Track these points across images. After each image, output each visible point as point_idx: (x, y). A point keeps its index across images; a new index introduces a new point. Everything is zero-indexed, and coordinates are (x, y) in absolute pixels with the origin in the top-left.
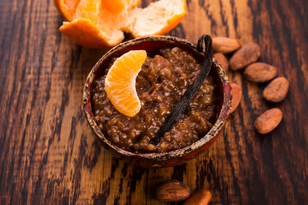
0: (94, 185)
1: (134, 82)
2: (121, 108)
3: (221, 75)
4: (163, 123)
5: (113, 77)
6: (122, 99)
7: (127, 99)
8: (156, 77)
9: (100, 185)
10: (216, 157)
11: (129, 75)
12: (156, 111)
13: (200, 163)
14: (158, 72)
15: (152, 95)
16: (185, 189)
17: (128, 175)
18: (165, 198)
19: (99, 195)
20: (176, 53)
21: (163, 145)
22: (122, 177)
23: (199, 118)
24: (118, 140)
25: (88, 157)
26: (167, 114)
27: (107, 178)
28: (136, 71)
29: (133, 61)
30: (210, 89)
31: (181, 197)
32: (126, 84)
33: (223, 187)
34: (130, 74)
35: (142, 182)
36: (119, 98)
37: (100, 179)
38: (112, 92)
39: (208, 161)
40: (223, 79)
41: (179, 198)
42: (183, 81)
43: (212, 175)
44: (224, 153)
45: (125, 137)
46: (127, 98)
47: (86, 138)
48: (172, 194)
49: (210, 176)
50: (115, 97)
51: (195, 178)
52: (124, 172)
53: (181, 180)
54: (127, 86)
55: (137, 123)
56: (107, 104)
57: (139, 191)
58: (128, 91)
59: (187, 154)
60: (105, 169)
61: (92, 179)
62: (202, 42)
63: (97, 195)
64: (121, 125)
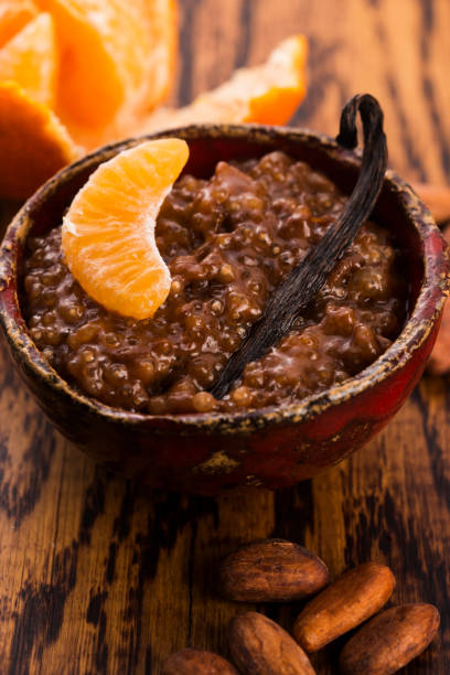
0: (27, 562)
1: (150, 224)
2: (110, 291)
3: (414, 213)
4: (239, 341)
5: (88, 213)
6: (113, 266)
7: (127, 266)
8: (217, 215)
9: (47, 560)
10: (403, 489)
11: (134, 204)
12: (217, 304)
13: (357, 503)
14: (226, 204)
15: (207, 260)
16: (313, 562)
17: (133, 536)
18: (249, 585)
19: (43, 587)
20: (276, 164)
21: (242, 393)
22: (116, 539)
23: (350, 320)
24: (100, 386)
25: (11, 489)
26: (252, 315)
27: (68, 543)
28: (157, 193)
29: (150, 168)
30: (383, 255)
31: (298, 583)
32: (126, 229)
33: (430, 566)
34: (139, 202)
35: (177, 553)
36: (104, 264)
37: (45, 546)
38: (84, 250)
39: (382, 500)
40: (420, 222)
41: (294, 589)
42: (298, 224)
43: (393, 535)
44: (428, 478)
45: (123, 373)
46: (128, 261)
47: (7, 439)
48: (272, 574)
49: (389, 539)
50: (93, 262)
51: (341, 543)
52: (121, 527)
53: (298, 540)
54: (129, 232)
55: (159, 335)
56: (69, 291)
57: (168, 576)
58: (133, 246)
59: (315, 413)
60: (61, 521)
61: (22, 545)
62: (355, 114)
63: (37, 587)
64: (108, 339)
